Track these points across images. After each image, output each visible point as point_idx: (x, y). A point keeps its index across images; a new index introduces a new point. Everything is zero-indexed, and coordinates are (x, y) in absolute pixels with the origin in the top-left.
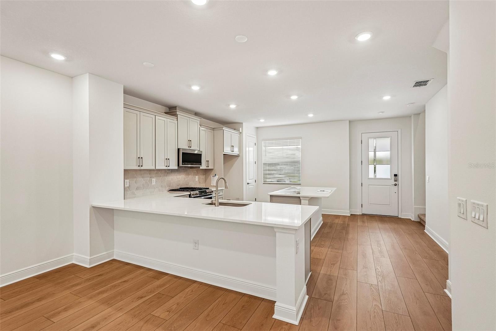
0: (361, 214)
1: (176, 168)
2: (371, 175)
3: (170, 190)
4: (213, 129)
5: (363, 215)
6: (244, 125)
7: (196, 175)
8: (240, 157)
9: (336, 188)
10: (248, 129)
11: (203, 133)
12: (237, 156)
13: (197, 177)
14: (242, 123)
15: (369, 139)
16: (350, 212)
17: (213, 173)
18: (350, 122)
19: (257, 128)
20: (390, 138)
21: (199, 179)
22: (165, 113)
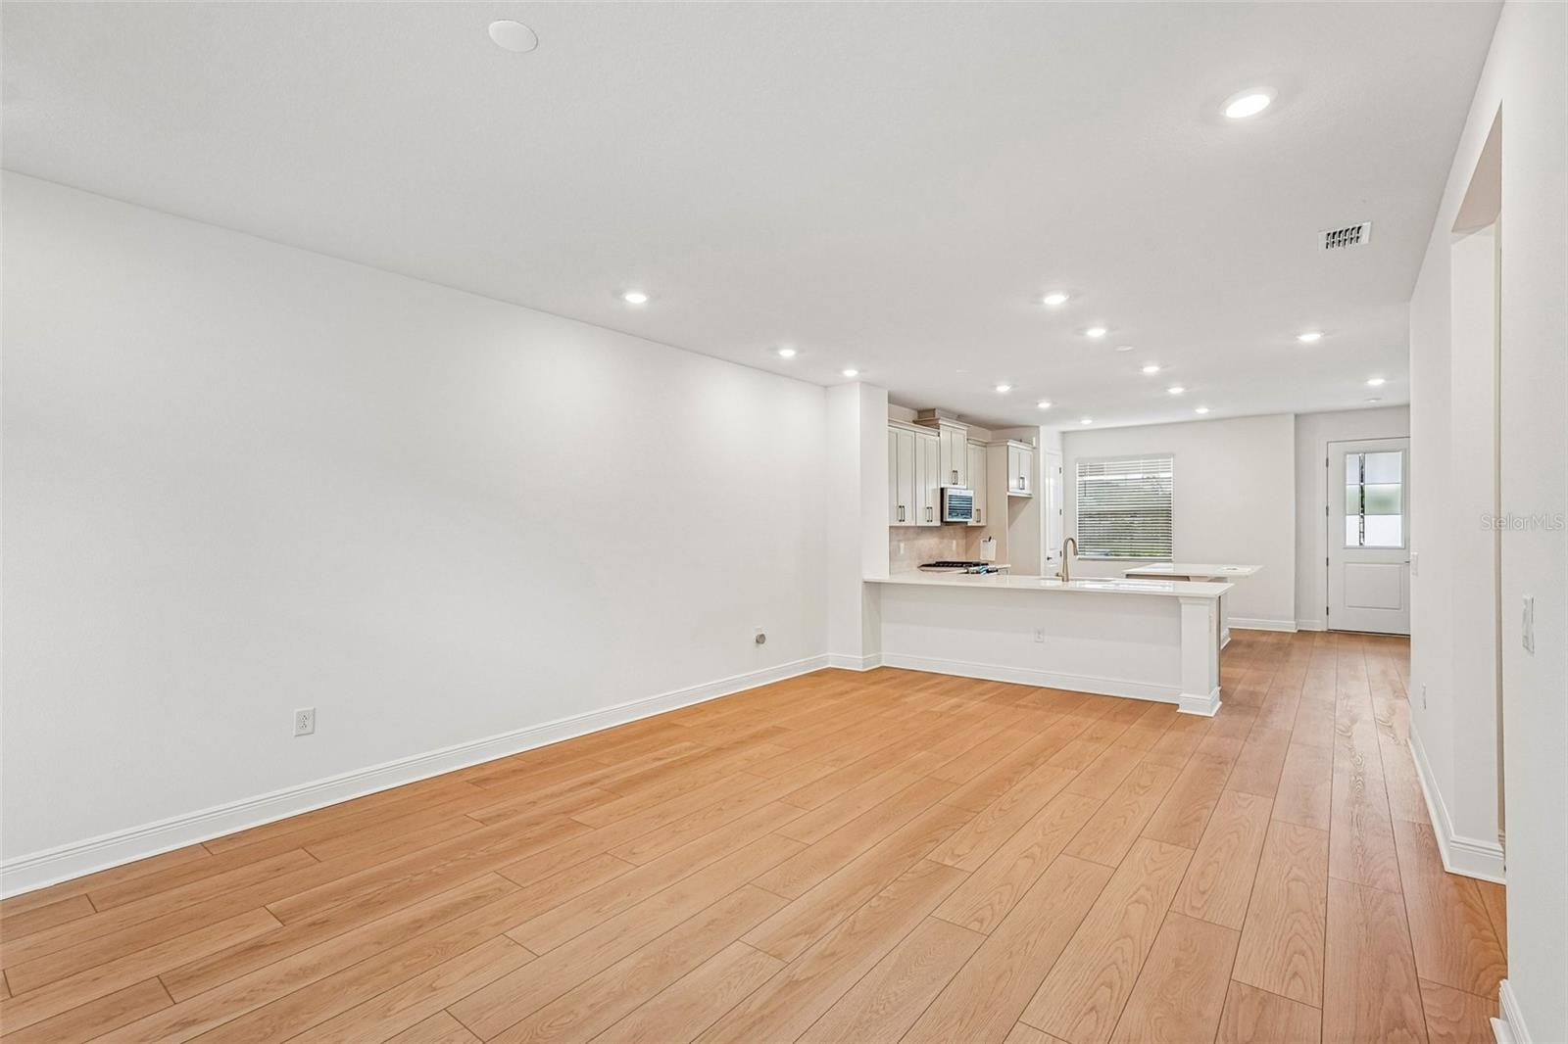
0: (1325, 630)
1: (938, 524)
2: (1352, 539)
3: (923, 566)
4: (986, 445)
5: (1330, 632)
6: (1042, 428)
7: (954, 539)
8: (1032, 501)
9: (1261, 566)
10: (1048, 438)
11: (970, 453)
12: (1028, 498)
13: (954, 542)
14: (1038, 427)
15: (1345, 458)
16: (1297, 625)
17: (984, 535)
18: (1297, 416)
19: (1064, 433)
20: (1401, 453)
21: (957, 544)
22: (915, 422)
